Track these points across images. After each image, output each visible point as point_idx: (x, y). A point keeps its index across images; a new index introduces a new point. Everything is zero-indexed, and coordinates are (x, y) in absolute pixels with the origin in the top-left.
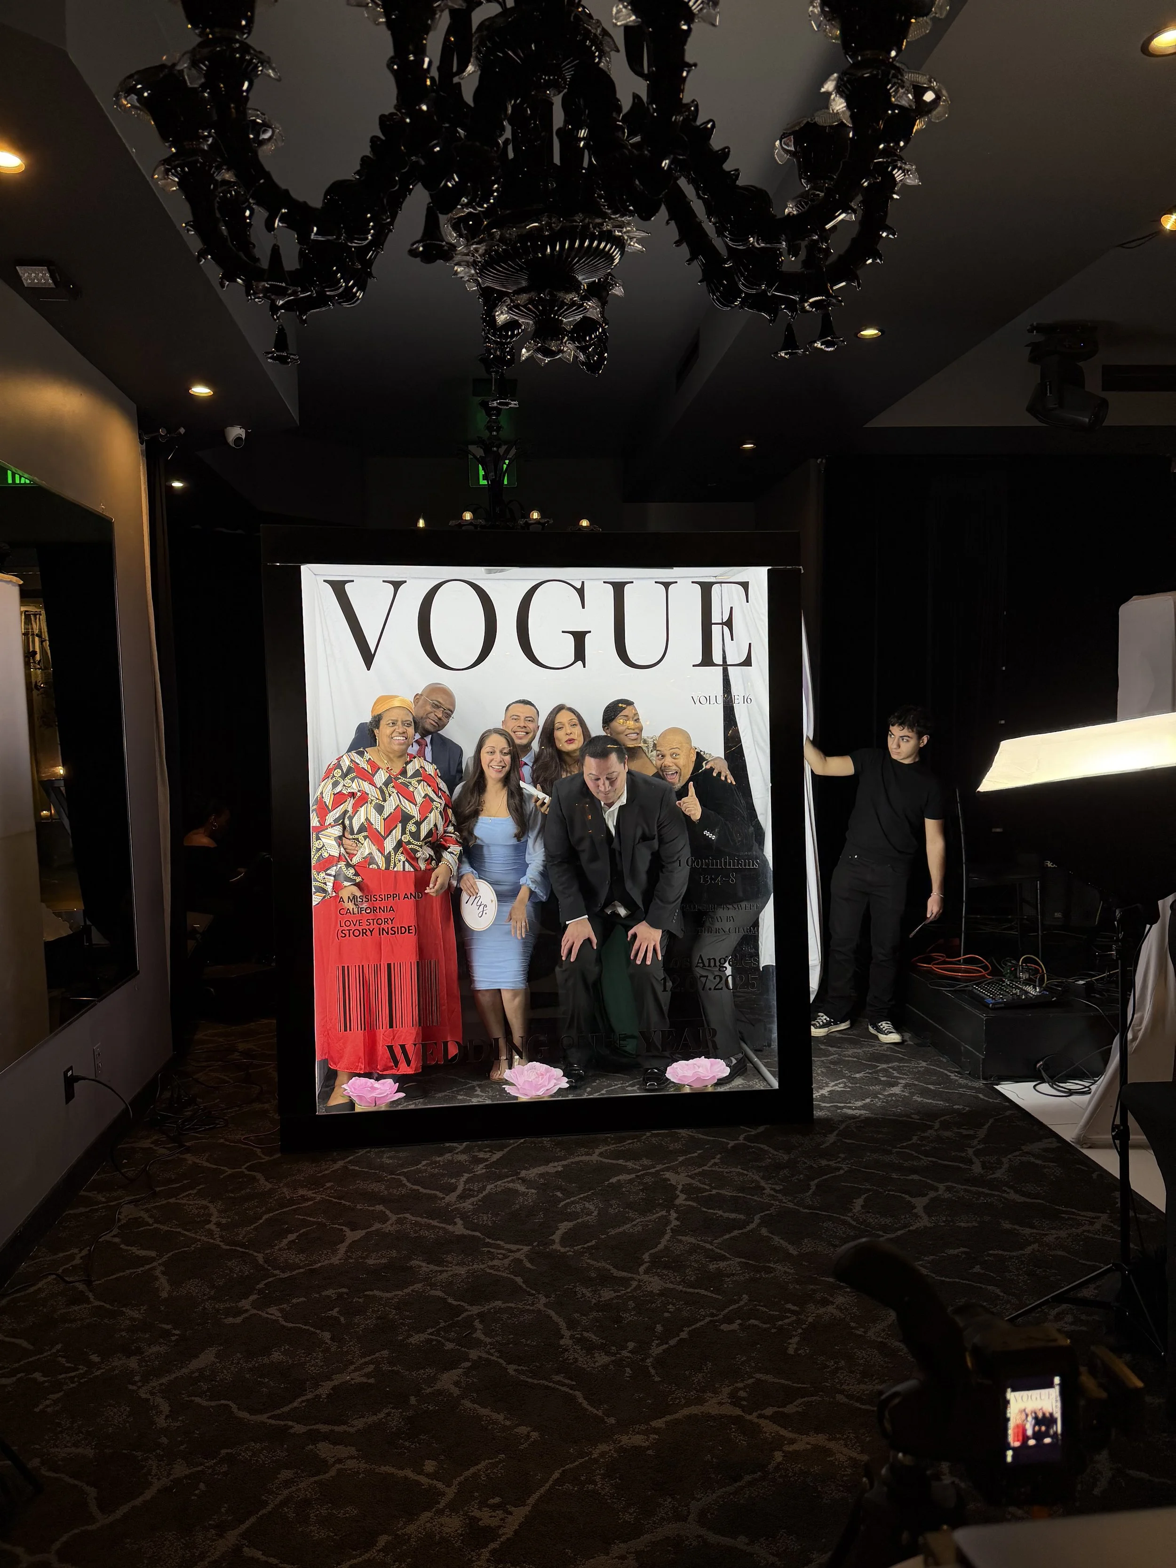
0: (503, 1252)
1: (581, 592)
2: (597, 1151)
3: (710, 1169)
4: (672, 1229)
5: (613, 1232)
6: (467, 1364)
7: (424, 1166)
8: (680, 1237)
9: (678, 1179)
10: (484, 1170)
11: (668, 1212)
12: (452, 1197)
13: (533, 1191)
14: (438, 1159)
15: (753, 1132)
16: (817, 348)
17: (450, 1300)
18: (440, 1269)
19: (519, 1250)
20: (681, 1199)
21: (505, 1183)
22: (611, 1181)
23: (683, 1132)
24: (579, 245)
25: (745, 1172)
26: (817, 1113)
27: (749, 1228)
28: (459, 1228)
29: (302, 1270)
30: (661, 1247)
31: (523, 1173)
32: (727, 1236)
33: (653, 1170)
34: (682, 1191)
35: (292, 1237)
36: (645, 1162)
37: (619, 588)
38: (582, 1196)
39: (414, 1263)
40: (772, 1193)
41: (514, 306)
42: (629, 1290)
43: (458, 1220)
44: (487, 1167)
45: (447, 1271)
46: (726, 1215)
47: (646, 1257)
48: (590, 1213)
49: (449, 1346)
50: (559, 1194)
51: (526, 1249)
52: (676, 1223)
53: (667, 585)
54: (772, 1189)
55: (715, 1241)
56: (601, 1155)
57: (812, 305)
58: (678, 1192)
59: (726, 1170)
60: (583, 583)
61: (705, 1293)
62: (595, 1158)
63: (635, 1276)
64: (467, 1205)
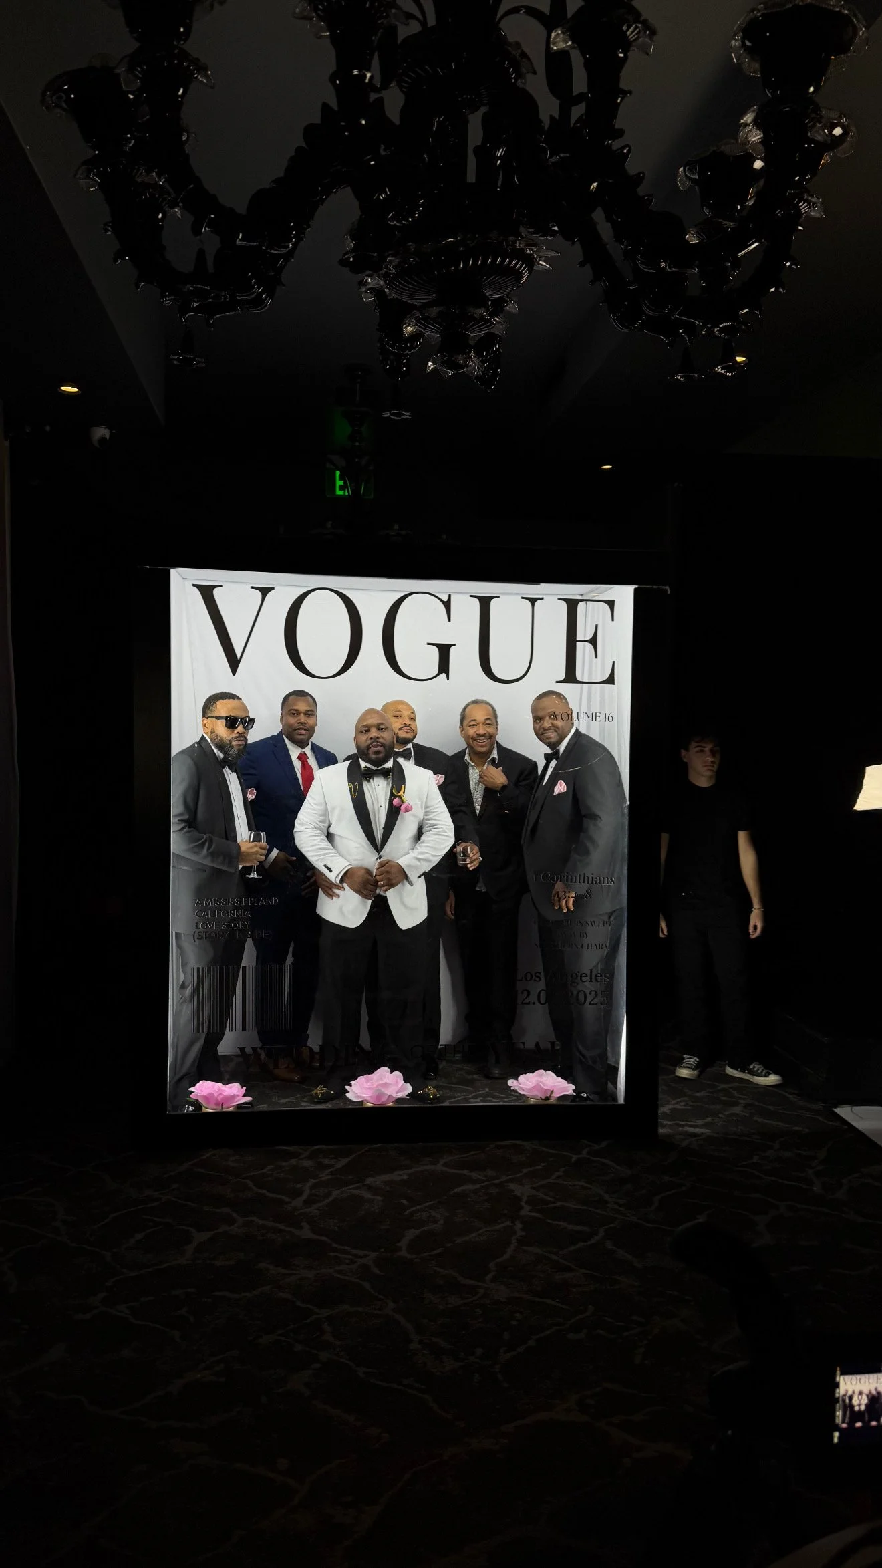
0: (350, 1257)
1: (447, 604)
2: (442, 1161)
3: (555, 1181)
4: (517, 1240)
5: (460, 1240)
6: (317, 1366)
7: (270, 1170)
8: (525, 1248)
9: (522, 1190)
10: (330, 1177)
11: (513, 1222)
12: (298, 1202)
13: (379, 1198)
14: (284, 1164)
15: (597, 1147)
16: (717, 373)
17: (298, 1303)
18: (286, 1271)
19: (366, 1256)
20: (526, 1211)
21: (350, 1189)
22: (456, 1190)
23: (527, 1145)
24: (492, 261)
25: (589, 1186)
26: (661, 1130)
27: (592, 1241)
28: (306, 1233)
29: (150, 1270)
30: (506, 1256)
31: (369, 1181)
32: (572, 1248)
33: (497, 1181)
34: (526, 1203)
35: (139, 1236)
36: (490, 1173)
37: (485, 603)
38: (427, 1204)
39: (262, 1265)
40: (616, 1207)
41: (423, 319)
42: (476, 1298)
43: (304, 1224)
44: (332, 1173)
45: (295, 1274)
46: (571, 1227)
47: (492, 1265)
48: (435, 1222)
49: (298, 1348)
50: (404, 1202)
51: (373, 1255)
52: (520, 1233)
53: (533, 601)
54: (616, 1203)
55: (560, 1252)
56: (445, 1165)
57: (721, 330)
58: (523, 1204)
59: (570, 1184)
60: (450, 596)
61: (553, 1303)
62: (439, 1167)
63: (480, 1284)
64: (313, 1210)
